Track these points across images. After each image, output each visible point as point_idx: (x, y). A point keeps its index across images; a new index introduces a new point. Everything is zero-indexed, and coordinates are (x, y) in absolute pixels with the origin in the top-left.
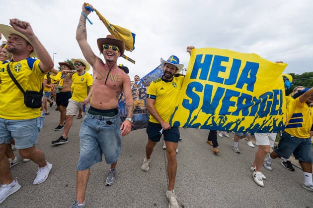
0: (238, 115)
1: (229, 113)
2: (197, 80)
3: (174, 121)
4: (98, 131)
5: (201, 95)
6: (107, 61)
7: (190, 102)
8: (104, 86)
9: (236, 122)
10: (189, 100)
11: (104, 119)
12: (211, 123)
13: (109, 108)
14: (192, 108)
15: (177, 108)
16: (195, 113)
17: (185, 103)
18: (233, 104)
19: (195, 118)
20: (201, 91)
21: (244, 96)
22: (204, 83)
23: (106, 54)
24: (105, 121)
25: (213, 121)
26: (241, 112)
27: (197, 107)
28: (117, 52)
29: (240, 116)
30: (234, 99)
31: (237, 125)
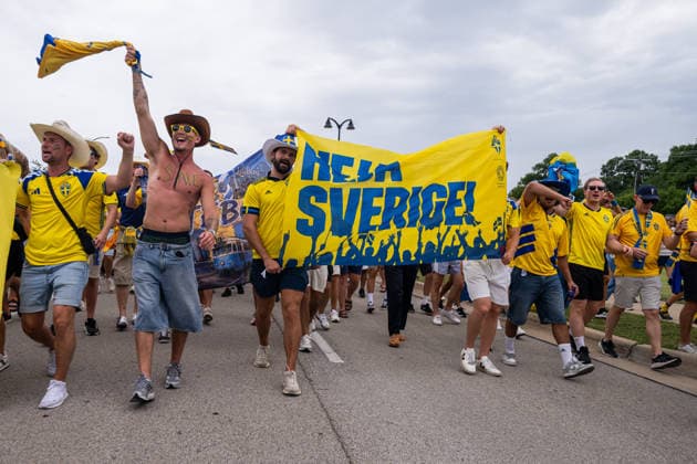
0: (388, 227)
1: (373, 228)
2: (315, 182)
3: (286, 258)
4: (162, 270)
5: (326, 207)
6: (177, 150)
7: (311, 223)
8: (172, 192)
9: (391, 242)
10: (307, 220)
11: (170, 249)
12: (349, 248)
13: (177, 230)
14: (314, 232)
15: (287, 237)
16: (321, 240)
17: (302, 226)
18: (377, 211)
19: (323, 247)
20: (324, 201)
21: (391, 192)
22: (327, 185)
23: (175, 139)
24: (172, 252)
25: (351, 244)
26: (392, 222)
27: (323, 230)
28: (191, 134)
29: (393, 229)
30: (379, 202)
31: (396, 248)
